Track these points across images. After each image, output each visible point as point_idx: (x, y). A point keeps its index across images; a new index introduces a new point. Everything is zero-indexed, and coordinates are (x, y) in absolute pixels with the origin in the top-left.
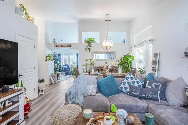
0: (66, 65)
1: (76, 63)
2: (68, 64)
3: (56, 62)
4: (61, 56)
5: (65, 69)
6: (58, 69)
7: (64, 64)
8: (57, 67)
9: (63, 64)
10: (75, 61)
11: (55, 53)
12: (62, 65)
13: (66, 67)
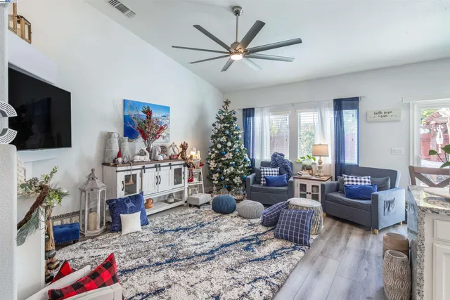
0: (277, 161)
1: (331, 150)
2: (287, 157)
3: (229, 144)
4: (257, 118)
5: (269, 182)
6: (237, 180)
7: (267, 158)
8: (232, 169)
9: (262, 155)
10: (327, 140)
11: (227, 103)
12: (257, 158)
13: (273, 173)
